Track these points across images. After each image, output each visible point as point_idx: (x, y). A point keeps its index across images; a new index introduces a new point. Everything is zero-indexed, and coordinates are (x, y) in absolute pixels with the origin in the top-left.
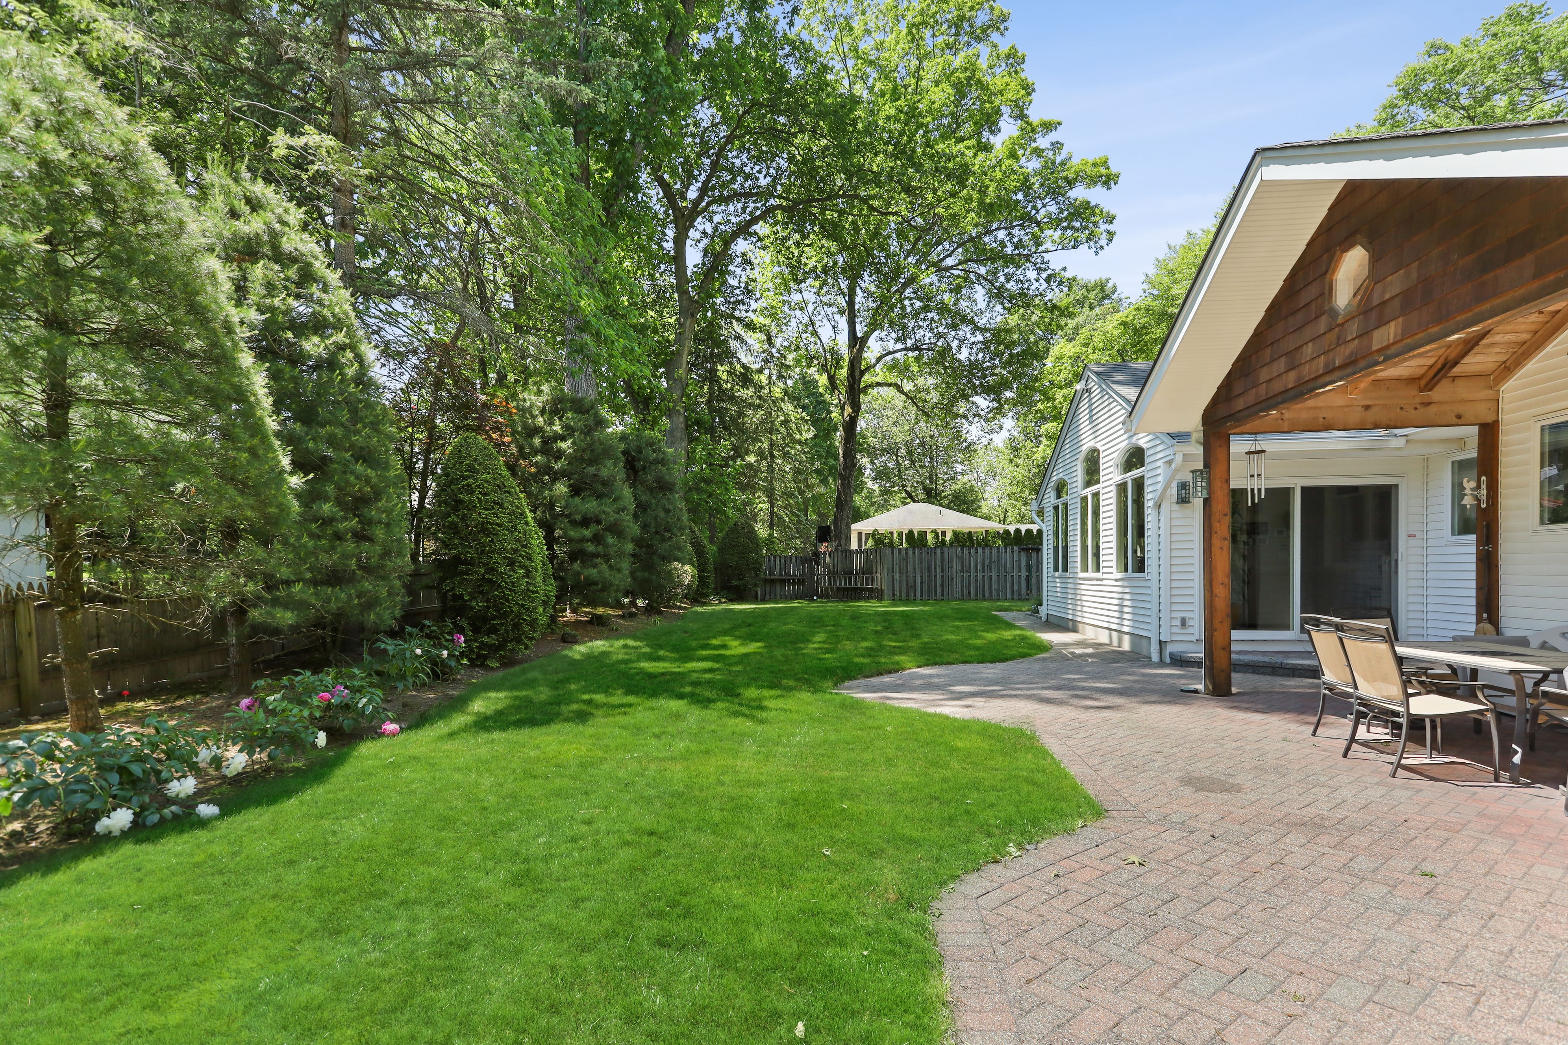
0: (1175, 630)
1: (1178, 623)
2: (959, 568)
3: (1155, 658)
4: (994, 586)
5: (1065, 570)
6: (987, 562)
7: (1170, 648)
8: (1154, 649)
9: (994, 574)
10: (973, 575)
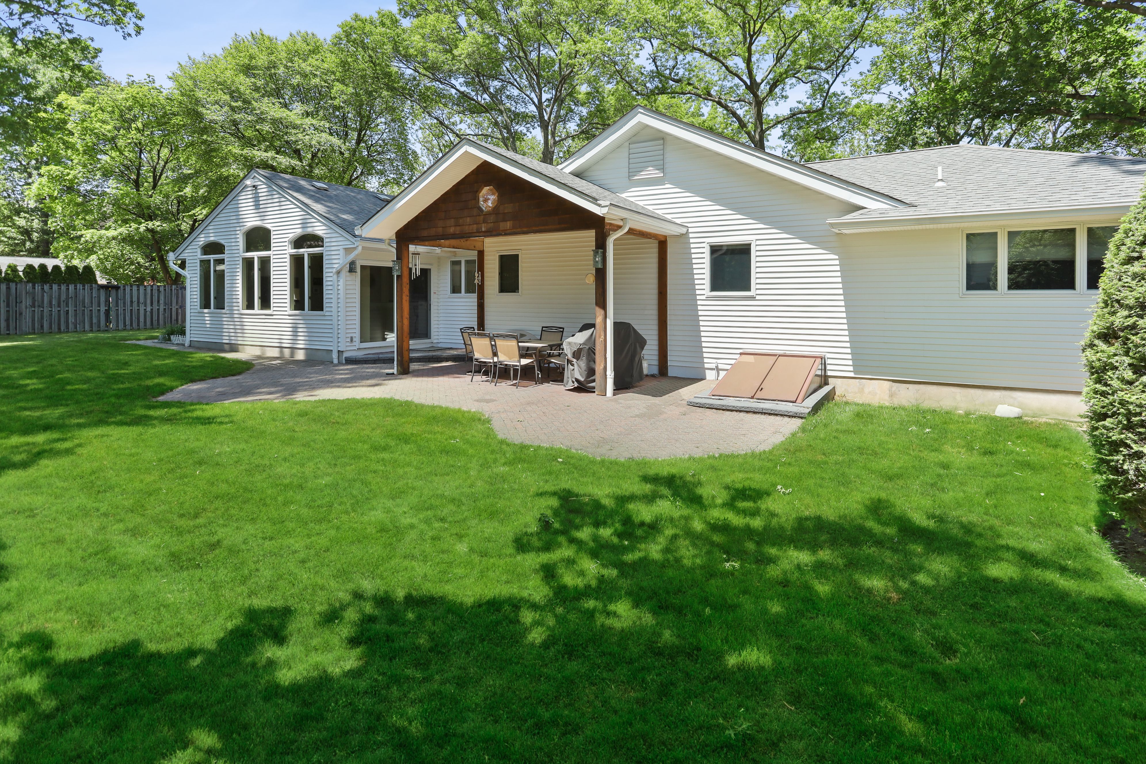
0: (348, 344)
1: (349, 340)
2: (29, 302)
3: (336, 361)
4: (71, 319)
5: (220, 305)
6: (63, 297)
7: (345, 355)
8: (335, 356)
9: (71, 309)
10: (46, 310)
